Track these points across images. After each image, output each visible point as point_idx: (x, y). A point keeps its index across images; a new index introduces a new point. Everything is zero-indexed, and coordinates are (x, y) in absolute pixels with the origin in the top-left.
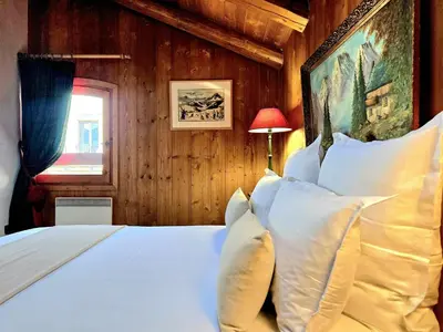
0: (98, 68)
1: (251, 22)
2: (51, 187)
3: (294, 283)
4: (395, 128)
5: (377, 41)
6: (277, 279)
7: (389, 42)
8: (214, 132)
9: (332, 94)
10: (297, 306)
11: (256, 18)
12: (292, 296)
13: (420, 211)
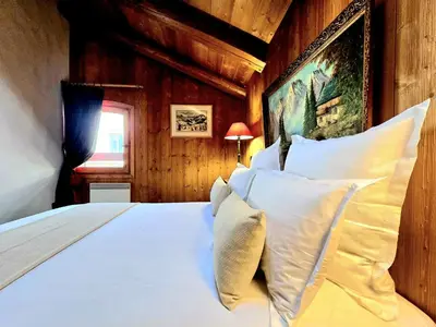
0: (120, 94)
1: (226, 66)
2: (87, 176)
3: (287, 256)
4: (344, 129)
5: (328, 67)
6: (267, 250)
7: (338, 66)
8: (200, 140)
9: (287, 110)
10: (289, 276)
11: (230, 63)
12: (286, 268)
13: (391, 191)
